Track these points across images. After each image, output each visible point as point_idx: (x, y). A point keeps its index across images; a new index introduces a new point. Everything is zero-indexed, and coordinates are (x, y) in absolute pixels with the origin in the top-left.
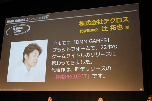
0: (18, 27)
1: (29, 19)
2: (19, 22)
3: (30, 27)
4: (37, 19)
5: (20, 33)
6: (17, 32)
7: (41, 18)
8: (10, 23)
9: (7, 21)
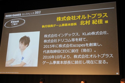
0: (15, 20)
1: (24, 14)
2: (16, 17)
3: (25, 21)
4: (31, 14)
5: (16, 25)
6: (14, 24)
7: (35, 13)
8: (8, 17)
9: (6, 15)
